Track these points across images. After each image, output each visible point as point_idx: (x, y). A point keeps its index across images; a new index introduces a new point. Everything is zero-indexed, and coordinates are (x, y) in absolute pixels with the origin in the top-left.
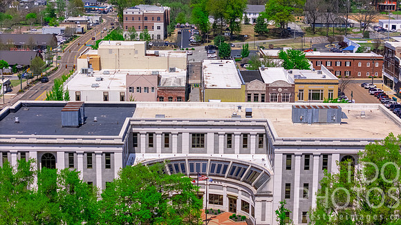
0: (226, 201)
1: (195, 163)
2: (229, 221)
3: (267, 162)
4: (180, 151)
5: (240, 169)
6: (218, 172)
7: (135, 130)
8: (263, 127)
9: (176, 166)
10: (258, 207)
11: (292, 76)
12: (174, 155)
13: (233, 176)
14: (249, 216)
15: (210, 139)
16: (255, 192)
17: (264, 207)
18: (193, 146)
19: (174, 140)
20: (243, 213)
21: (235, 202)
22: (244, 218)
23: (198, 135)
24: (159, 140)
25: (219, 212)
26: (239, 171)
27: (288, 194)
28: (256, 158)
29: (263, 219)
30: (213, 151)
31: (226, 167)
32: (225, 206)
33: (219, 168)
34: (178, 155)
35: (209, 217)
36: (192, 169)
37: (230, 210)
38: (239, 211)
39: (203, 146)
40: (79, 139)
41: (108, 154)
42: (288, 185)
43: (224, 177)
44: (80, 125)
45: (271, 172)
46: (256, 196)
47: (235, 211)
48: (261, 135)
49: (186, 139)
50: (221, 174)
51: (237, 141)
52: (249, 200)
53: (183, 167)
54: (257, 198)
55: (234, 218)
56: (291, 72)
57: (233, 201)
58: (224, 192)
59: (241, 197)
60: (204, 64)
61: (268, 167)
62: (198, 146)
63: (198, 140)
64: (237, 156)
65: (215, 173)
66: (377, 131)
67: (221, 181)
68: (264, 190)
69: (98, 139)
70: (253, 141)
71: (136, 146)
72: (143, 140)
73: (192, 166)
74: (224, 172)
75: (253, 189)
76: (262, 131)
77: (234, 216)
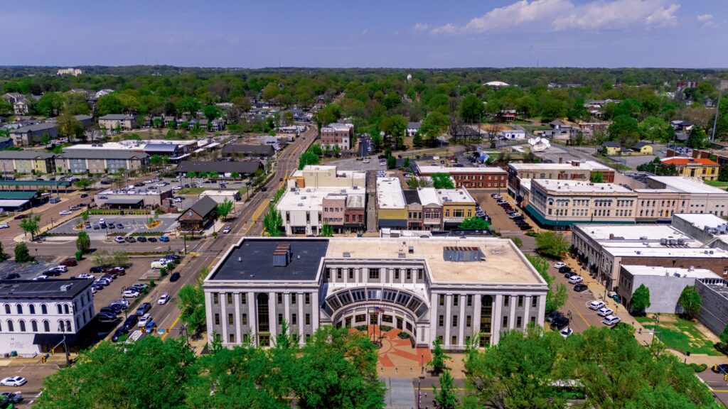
0: (395, 320)
1: (372, 291)
2: (397, 338)
3: (425, 292)
4: (361, 281)
5: (405, 297)
6: (389, 298)
7: (328, 266)
8: (422, 264)
9: (358, 293)
10: (419, 331)
11: (441, 196)
12: (355, 285)
13: (400, 302)
14: (412, 334)
15: (383, 273)
16: (417, 319)
17: (423, 331)
18: (370, 277)
19: (357, 273)
20: (408, 332)
21: (402, 322)
22: (408, 336)
23: (374, 269)
24: (345, 274)
25: (390, 328)
26: (404, 299)
27: (441, 322)
28: (417, 288)
29: (423, 339)
30: (386, 282)
31: (395, 295)
32: (394, 324)
33: (390, 295)
34: (360, 285)
35: (383, 333)
36: (370, 296)
37: (398, 327)
38: (404, 329)
39: (377, 277)
40: (286, 282)
41: (307, 294)
42: (441, 317)
43: (393, 302)
44: (287, 264)
45: (429, 305)
46: (418, 323)
47: (401, 328)
48: (420, 270)
49: (365, 273)
50: (391, 300)
51: (403, 274)
52: (412, 323)
53: (363, 293)
54: (418, 325)
55: (402, 335)
56: (440, 193)
57: (400, 321)
58: (393, 314)
59: (406, 319)
60: (378, 182)
61: (426, 299)
62: (374, 277)
63: (374, 274)
64: (402, 286)
65: (387, 299)
66: (508, 269)
67: (391, 306)
68: (423, 319)
69: (300, 283)
70: (414, 274)
71: (329, 277)
72: (334, 274)
73: (369, 293)
74: (393, 299)
75: (414, 315)
76: (421, 267)
77: (401, 333)
